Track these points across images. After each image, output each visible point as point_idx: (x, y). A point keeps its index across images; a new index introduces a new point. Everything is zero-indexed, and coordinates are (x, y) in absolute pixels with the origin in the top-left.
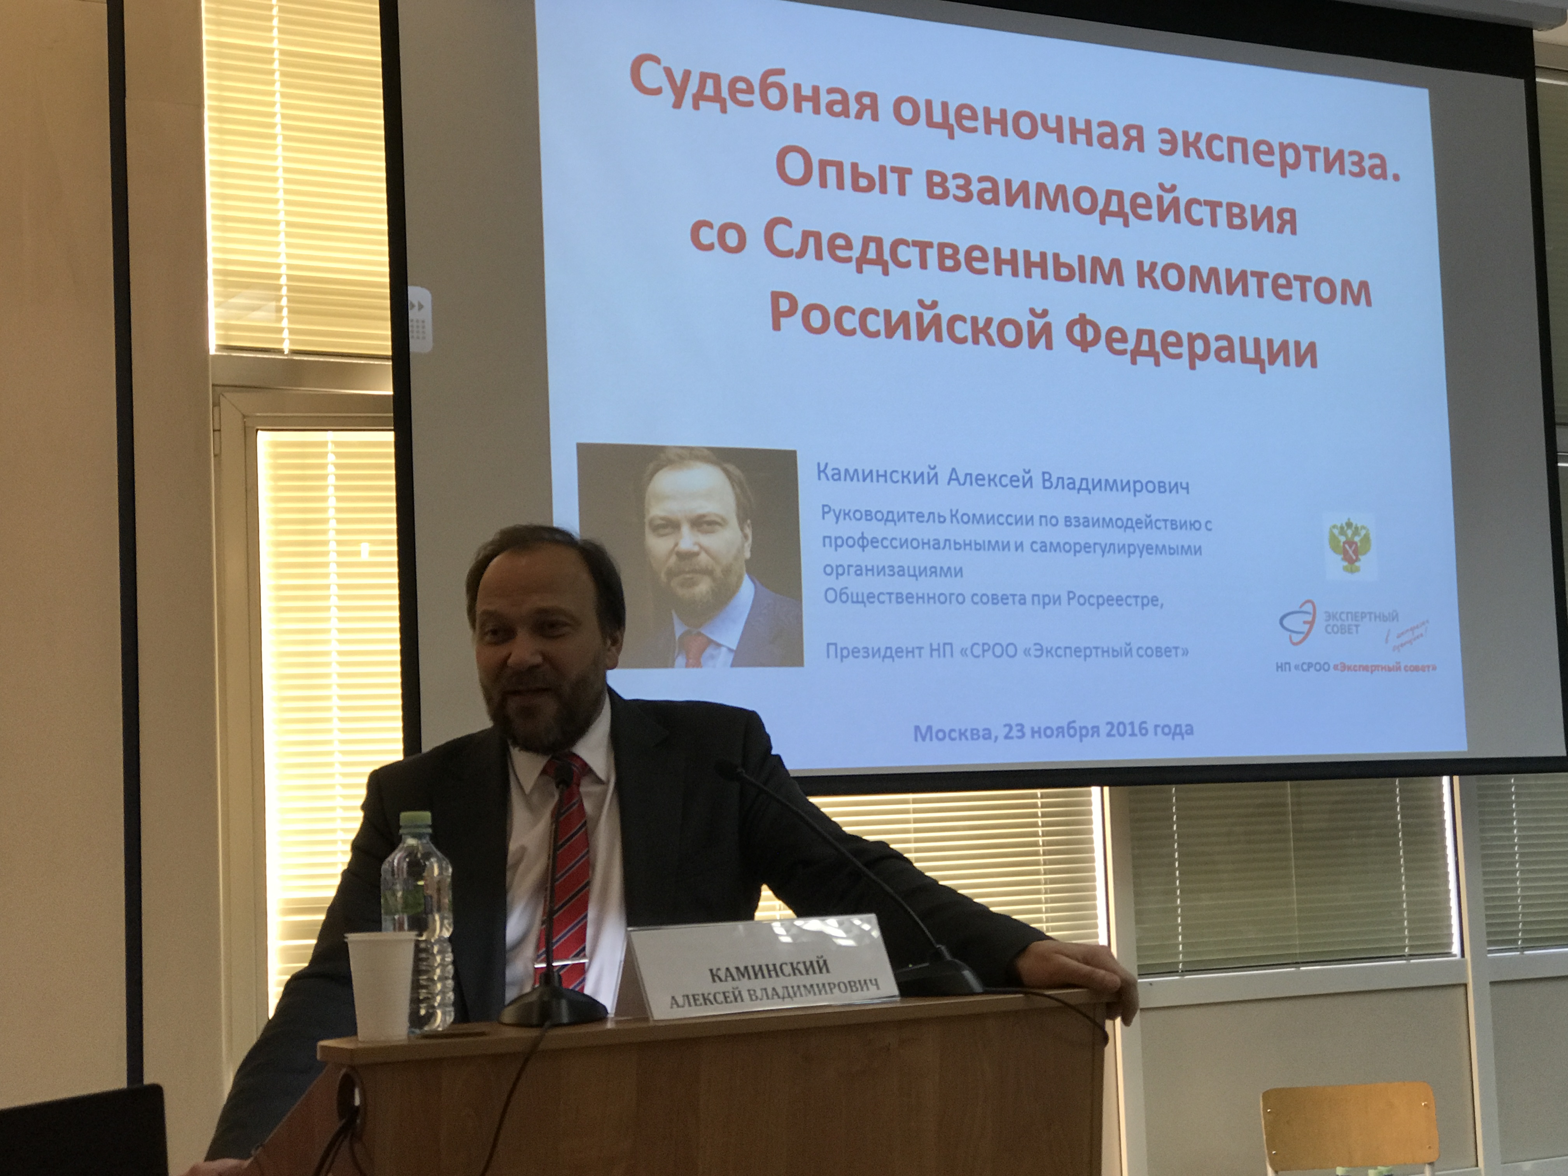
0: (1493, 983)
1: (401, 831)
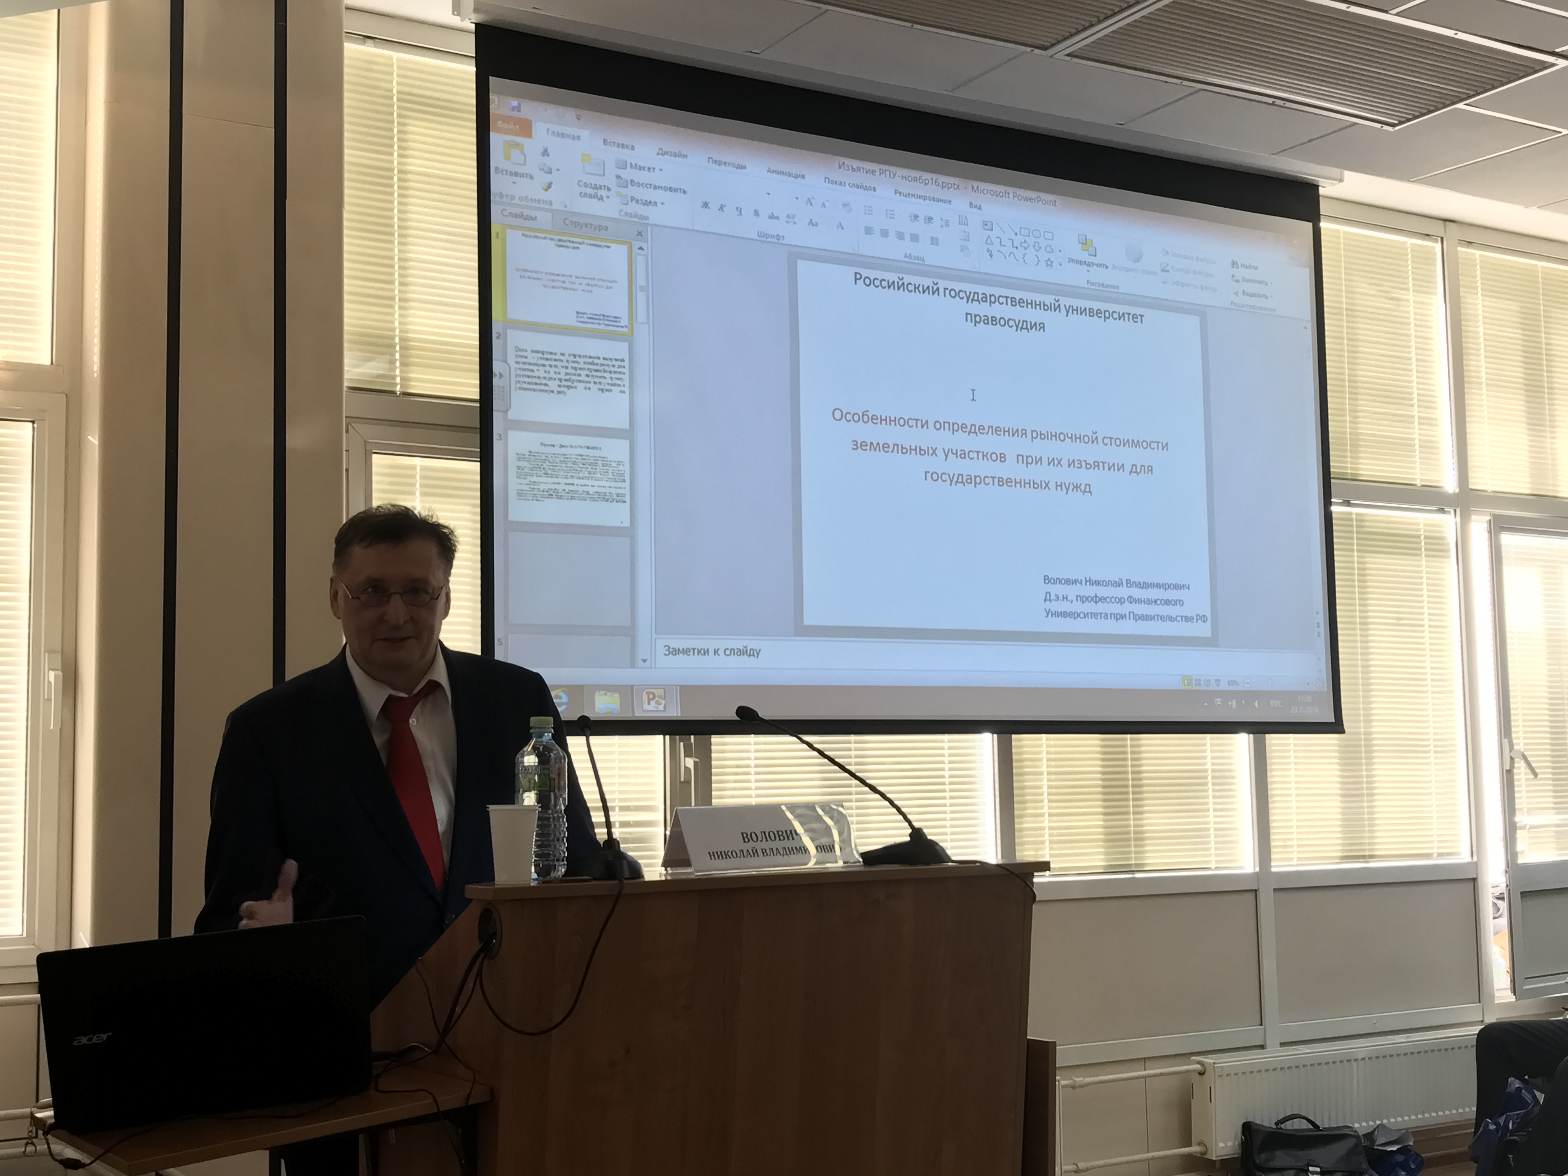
0: (1274, 890)
1: (531, 731)
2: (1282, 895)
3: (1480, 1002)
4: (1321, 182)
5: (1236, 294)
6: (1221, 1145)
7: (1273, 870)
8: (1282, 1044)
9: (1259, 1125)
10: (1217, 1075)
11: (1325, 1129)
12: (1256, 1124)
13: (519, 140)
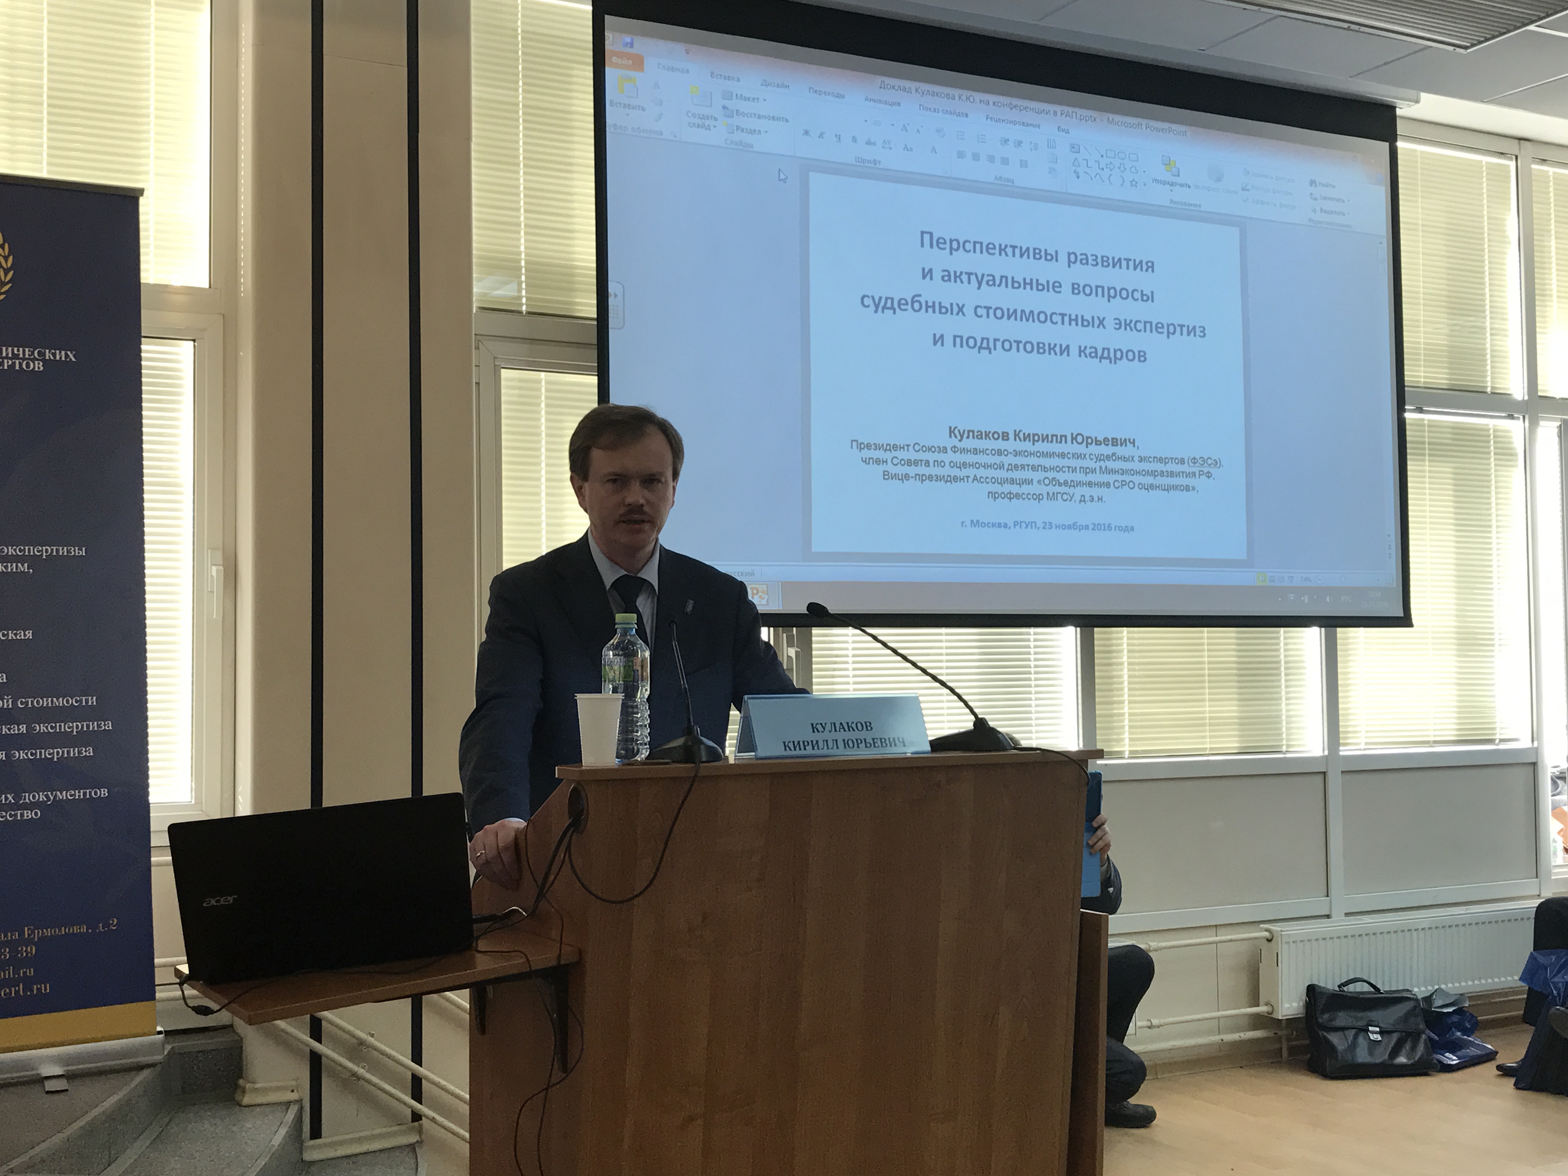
0: (1343, 772)
2: (1348, 777)
3: (1537, 877)
4: (1399, 103)
5: (1314, 211)
6: (1287, 1005)
7: (1341, 753)
8: (1347, 914)
9: (1324, 988)
10: (1284, 942)
11: (1387, 992)
12: (1320, 987)
13: (632, 73)
